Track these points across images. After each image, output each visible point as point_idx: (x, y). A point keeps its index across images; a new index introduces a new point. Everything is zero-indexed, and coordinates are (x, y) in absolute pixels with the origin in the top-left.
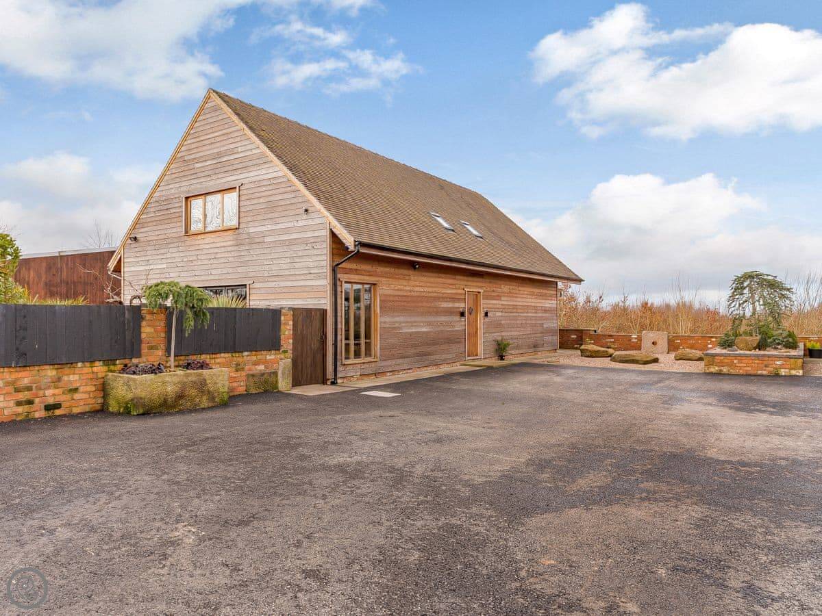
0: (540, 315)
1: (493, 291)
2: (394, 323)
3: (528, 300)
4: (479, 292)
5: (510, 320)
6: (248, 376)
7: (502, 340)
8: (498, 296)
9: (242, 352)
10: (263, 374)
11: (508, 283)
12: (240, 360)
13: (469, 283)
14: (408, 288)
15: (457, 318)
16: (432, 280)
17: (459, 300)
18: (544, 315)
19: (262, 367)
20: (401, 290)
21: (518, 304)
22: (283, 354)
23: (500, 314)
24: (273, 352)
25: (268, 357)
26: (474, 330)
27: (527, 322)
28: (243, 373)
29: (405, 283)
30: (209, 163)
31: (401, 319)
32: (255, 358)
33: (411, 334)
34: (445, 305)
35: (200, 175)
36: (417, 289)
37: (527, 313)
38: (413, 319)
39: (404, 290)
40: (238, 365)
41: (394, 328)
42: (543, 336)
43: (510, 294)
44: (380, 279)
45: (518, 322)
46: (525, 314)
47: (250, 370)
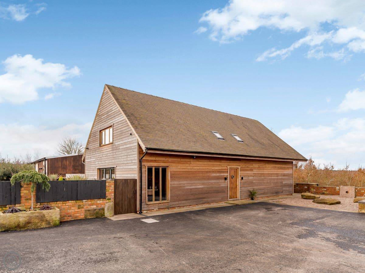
0: (281, 177)
1: (248, 167)
2: (180, 184)
3: (272, 170)
4: (238, 168)
5: (259, 180)
6: (86, 210)
7: (253, 191)
8: (251, 169)
9: (82, 200)
10: (96, 210)
11: (258, 163)
12: (81, 203)
13: (231, 164)
14: (189, 168)
15: (223, 181)
16: (206, 163)
17: (224, 172)
18: (283, 177)
19: (95, 207)
20: (185, 169)
21: (264, 172)
22: (108, 200)
23: (252, 178)
24: (101, 199)
25: (98, 202)
26: (235, 186)
27: (271, 181)
28: (83, 210)
29: (187, 165)
30: (105, 116)
31: (185, 182)
32: (90, 203)
33: (191, 189)
34: (214, 175)
35: (103, 121)
36: (195, 168)
37: (271, 177)
38: (193, 182)
39: (186, 169)
40: (79, 206)
41: (180, 187)
42: (283, 188)
43: (259, 168)
44: (171, 164)
45: (265, 181)
46: (270, 178)
47: (87, 208)
